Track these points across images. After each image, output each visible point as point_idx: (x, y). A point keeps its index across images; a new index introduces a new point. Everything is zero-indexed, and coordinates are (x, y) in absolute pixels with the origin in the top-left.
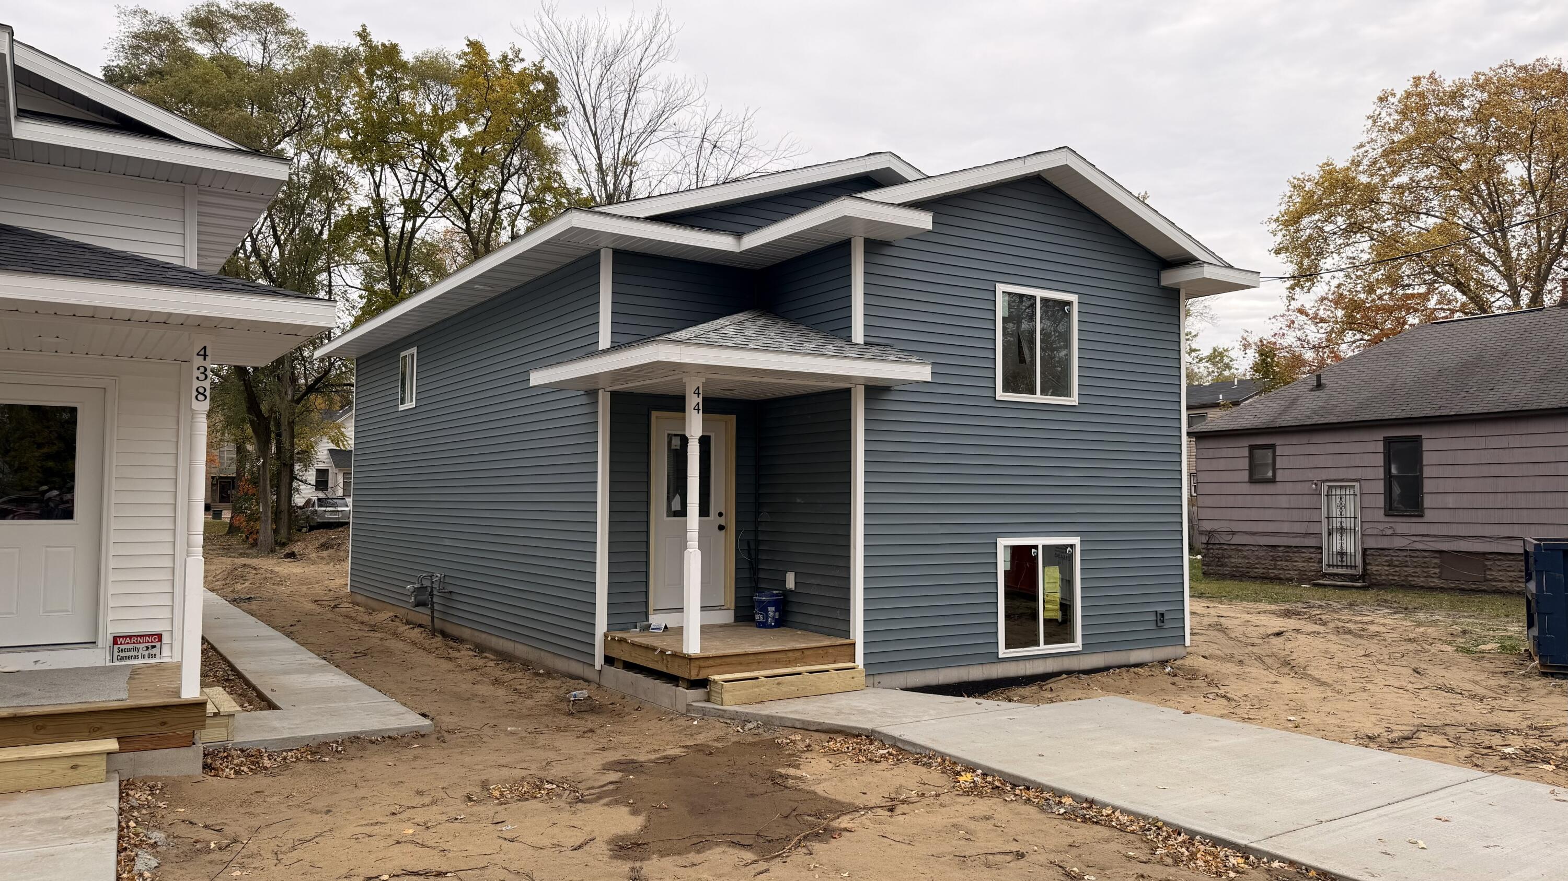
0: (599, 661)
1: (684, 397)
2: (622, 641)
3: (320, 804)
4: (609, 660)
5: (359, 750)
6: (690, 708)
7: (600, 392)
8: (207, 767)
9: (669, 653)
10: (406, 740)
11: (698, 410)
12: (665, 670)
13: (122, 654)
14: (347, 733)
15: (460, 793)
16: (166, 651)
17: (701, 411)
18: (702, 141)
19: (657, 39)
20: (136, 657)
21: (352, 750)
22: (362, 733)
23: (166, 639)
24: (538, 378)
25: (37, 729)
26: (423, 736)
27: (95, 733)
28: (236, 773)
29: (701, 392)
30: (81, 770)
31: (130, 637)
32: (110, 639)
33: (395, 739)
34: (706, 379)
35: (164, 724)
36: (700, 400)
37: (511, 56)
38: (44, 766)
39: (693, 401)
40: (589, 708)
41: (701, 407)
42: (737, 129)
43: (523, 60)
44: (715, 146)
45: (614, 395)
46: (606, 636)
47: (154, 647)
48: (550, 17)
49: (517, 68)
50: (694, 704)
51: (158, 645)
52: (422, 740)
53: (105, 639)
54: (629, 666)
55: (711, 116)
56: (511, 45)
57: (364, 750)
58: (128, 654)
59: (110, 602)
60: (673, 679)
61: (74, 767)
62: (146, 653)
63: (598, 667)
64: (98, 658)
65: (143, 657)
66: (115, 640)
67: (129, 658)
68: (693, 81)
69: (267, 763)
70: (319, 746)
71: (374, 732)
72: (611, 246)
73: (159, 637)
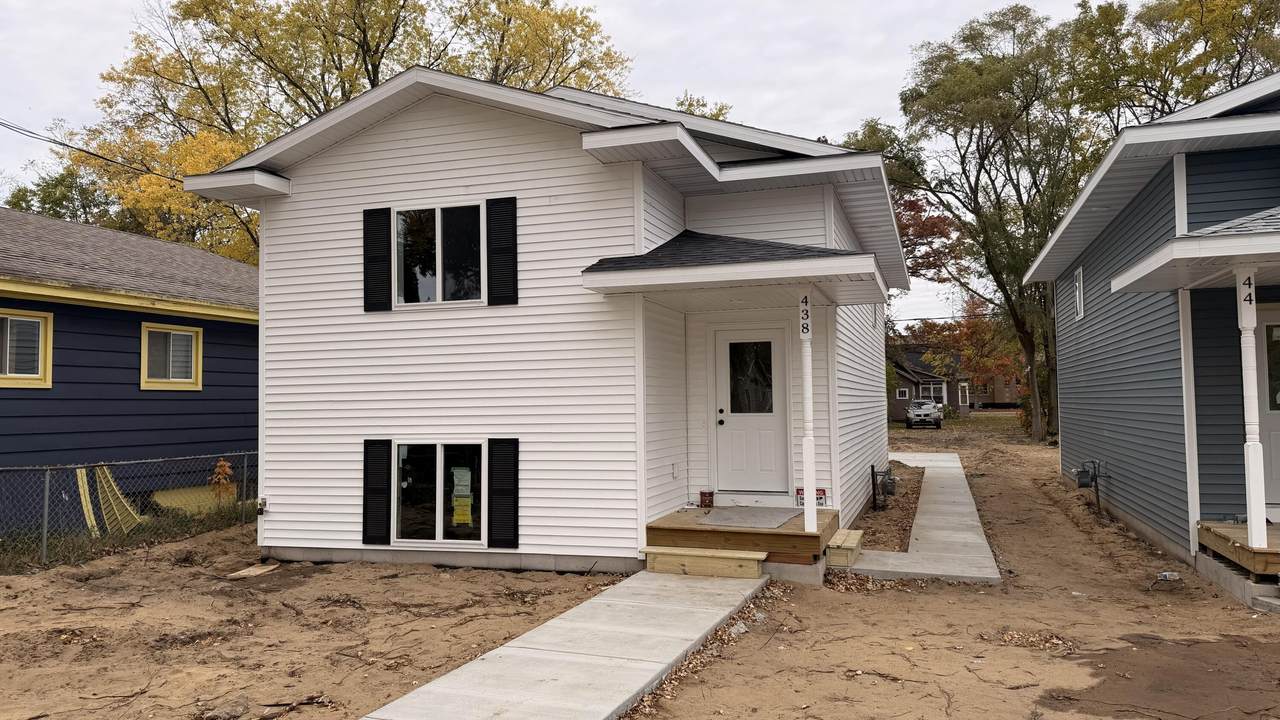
0: (1194, 547)
1: (1235, 288)
2: (1208, 529)
3: (873, 619)
4: (1203, 548)
5: (937, 588)
6: (1255, 602)
7: (1180, 290)
8: (827, 581)
9: (1238, 545)
10: (976, 587)
11: (1250, 300)
12: (1237, 562)
14: (933, 575)
15: (975, 632)
16: (829, 502)
17: (1254, 302)
21: (932, 588)
22: (942, 576)
23: (828, 494)
24: (1117, 284)
25: (727, 540)
26: (990, 586)
27: (756, 547)
28: (847, 589)
29: (1252, 282)
30: (743, 569)
32: (796, 490)
33: (968, 585)
34: (1259, 268)
35: (795, 547)
36: (1252, 290)
38: (725, 562)
39: (1243, 291)
40: (1172, 589)
41: (1253, 297)
45: (1194, 293)
46: (1199, 524)
47: (821, 498)
50: (1260, 598)
51: (823, 497)
52: (990, 589)
53: (793, 490)
54: (1217, 556)
57: (941, 588)
60: (1245, 572)
61: (741, 566)
63: (1193, 554)
64: (788, 502)
69: (870, 586)
70: (909, 581)
71: (952, 577)
72: (1183, 150)
73: (824, 491)
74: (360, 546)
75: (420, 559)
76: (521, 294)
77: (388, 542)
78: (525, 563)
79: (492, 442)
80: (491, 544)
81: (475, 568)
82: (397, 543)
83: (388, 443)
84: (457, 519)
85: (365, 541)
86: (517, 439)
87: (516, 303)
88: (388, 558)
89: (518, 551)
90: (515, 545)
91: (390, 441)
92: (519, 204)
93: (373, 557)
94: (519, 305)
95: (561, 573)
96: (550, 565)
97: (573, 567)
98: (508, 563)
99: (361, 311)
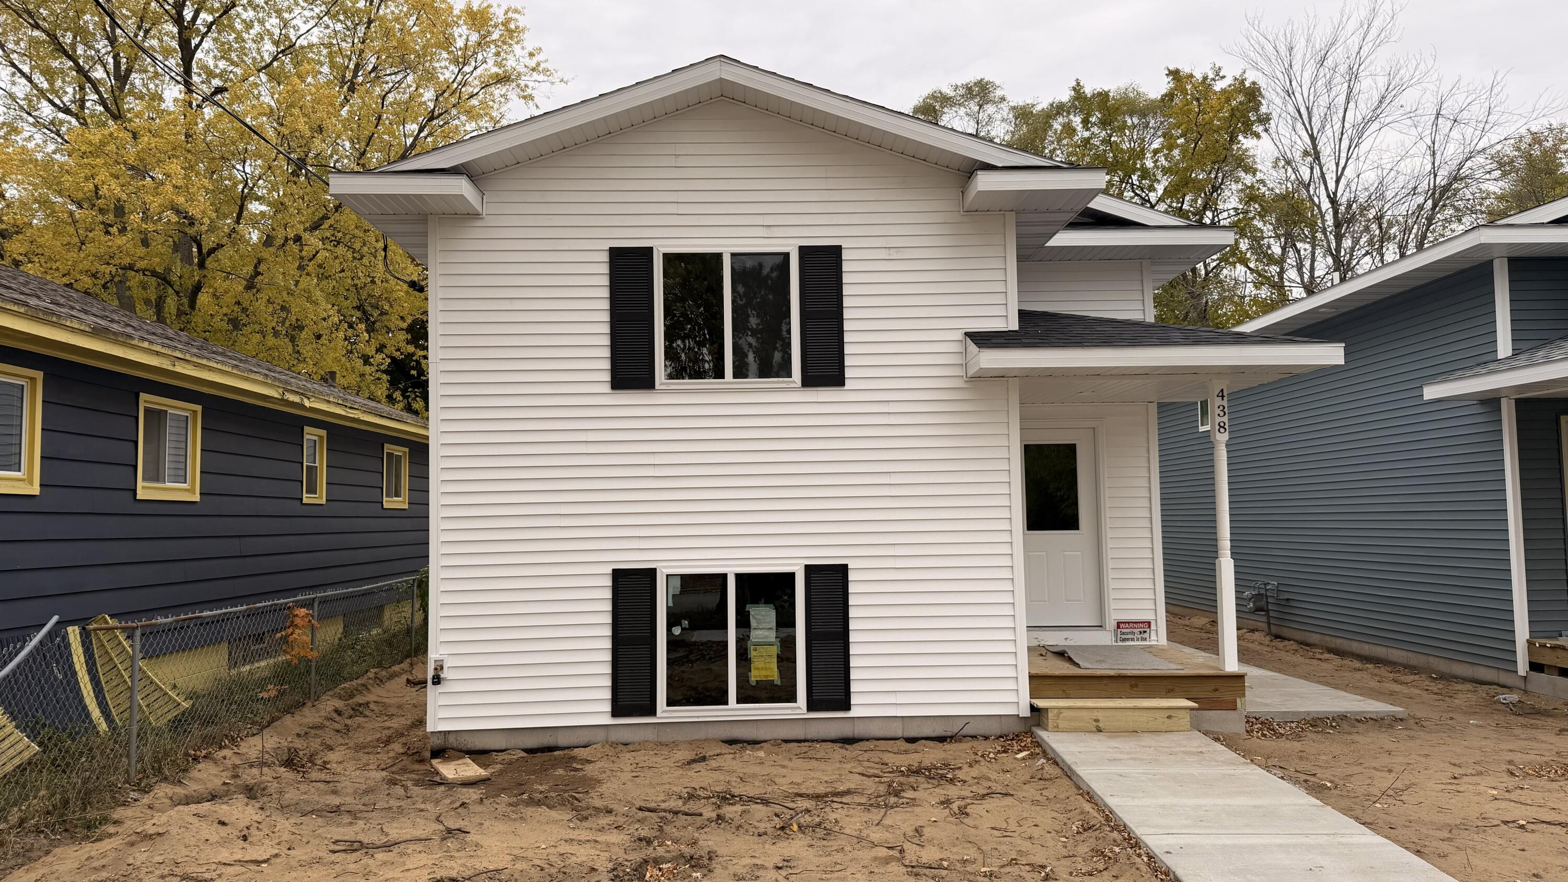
0: (1522, 667)
2: (1555, 647)
4: (1535, 667)
5: (1351, 727)
7: (1504, 400)
13: (1124, 637)
16: (1153, 637)
18: (1437, 118)
19: (1377, 23)
20: (1132, 640)
21: (1346, 727)
22: (1347, 712)
23: (1153, 627)
24: (1431, 392)
30: (1173, 720)
31: (1129, 623)
32: (1114, 624)
33: (1376, 720)
35: (1216, 690)
37: (1211, 76)
42: (1485, 96)
43: (1223, 77)
44: (1455, 121)
45: (1518, 402)
46: (1530, 643)
47: (1145, 632)
48: (1256, 28)
49: (1219, 86)
51: (1148, 630)
53: (1111, 624)
55: (1445, 89)
56: (1212, 65)
58: (1127, 637)
59: (1111, 596)
61: (1169, 717)
62: (1139, 636)
63: (1521, 674)
64: (1105, 638)
65: (1138, 639)
66: (1119, 625)
67: (1128, 639)
68: (1418, 57)
70: (1317, 721)
72: (1507, 255)
73: (1149, 623)
74: (608, 720)
75: (701, 734)
76: (848, 373)
77: (652, 712)
78: (859, 730)
79: (809, 569)
80: (811, 707)
81: (786, 741)
82: (665, 712)
83: (651, 574)
84: (755, 675)
85: (615, 713)
86: (846, 565)
87: (843, 384)
88: (650, 735)
89: (851, 714)
90: (847, 707)
91: (655, 569)
92: (845, 255)
93: (626, 736)
94: (846, 387)
95: (912, 740)
96: (897, 730)
97: (928, 731)
98: (835, 731)
99: (607, 388)
